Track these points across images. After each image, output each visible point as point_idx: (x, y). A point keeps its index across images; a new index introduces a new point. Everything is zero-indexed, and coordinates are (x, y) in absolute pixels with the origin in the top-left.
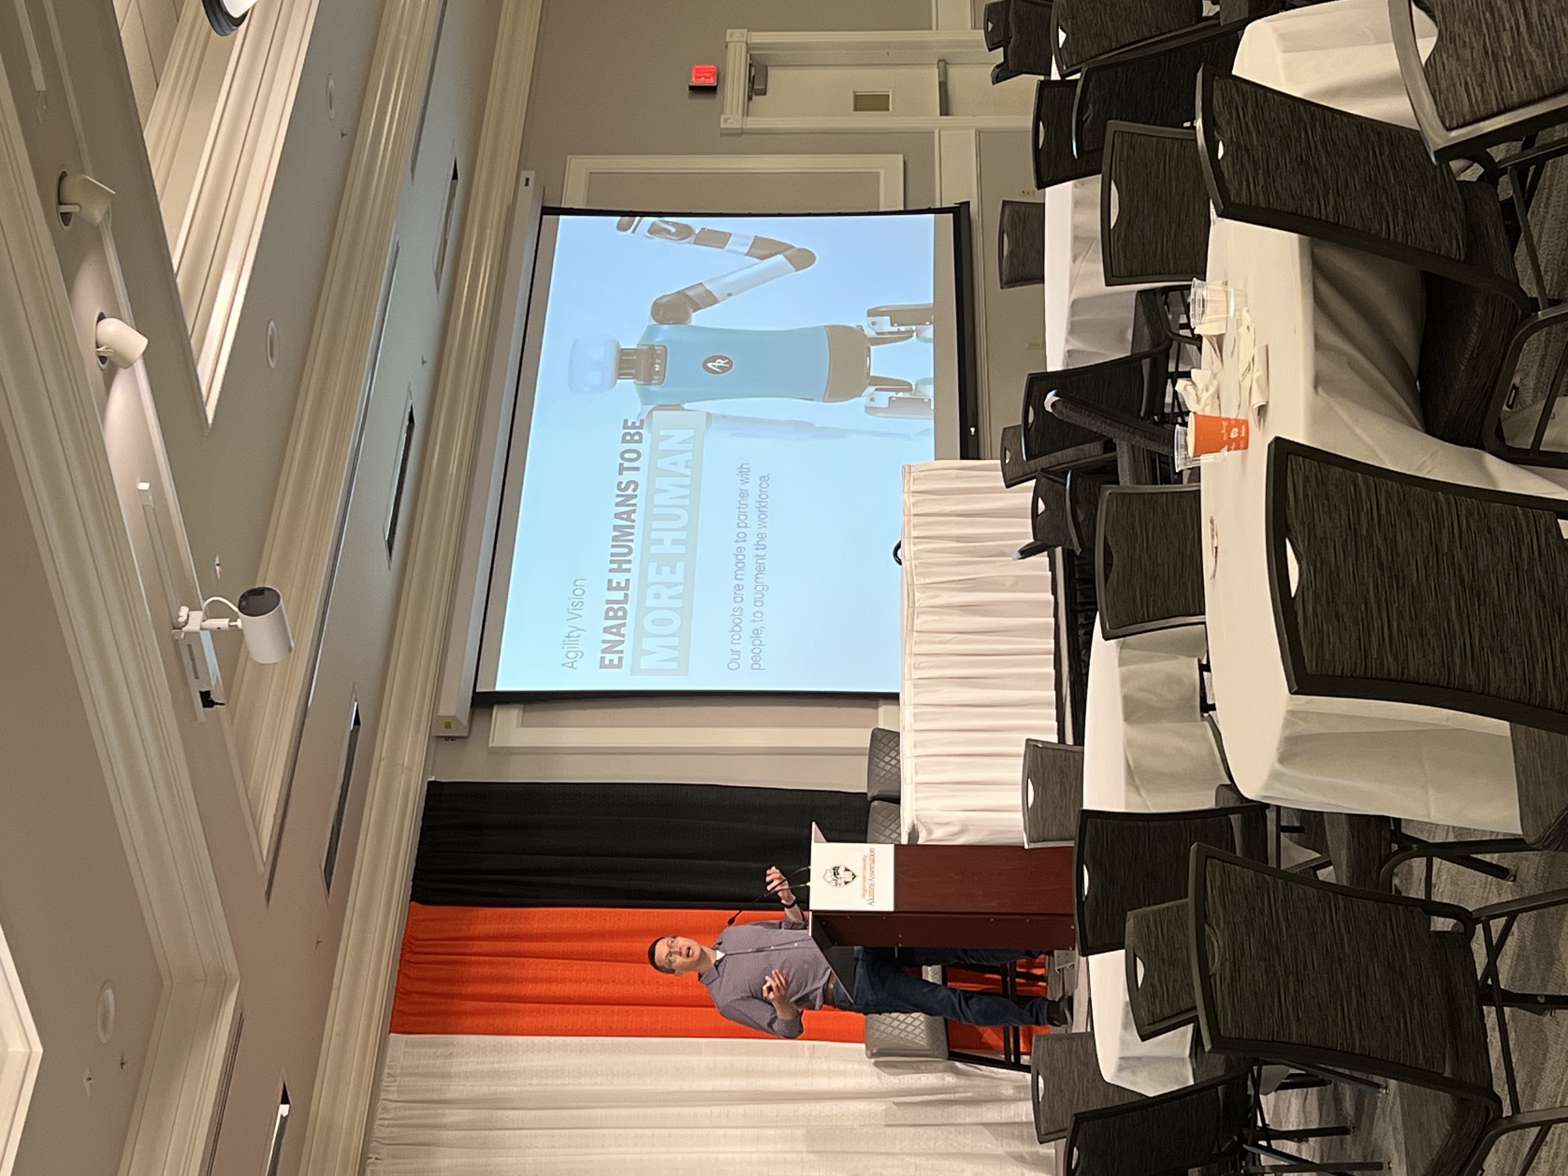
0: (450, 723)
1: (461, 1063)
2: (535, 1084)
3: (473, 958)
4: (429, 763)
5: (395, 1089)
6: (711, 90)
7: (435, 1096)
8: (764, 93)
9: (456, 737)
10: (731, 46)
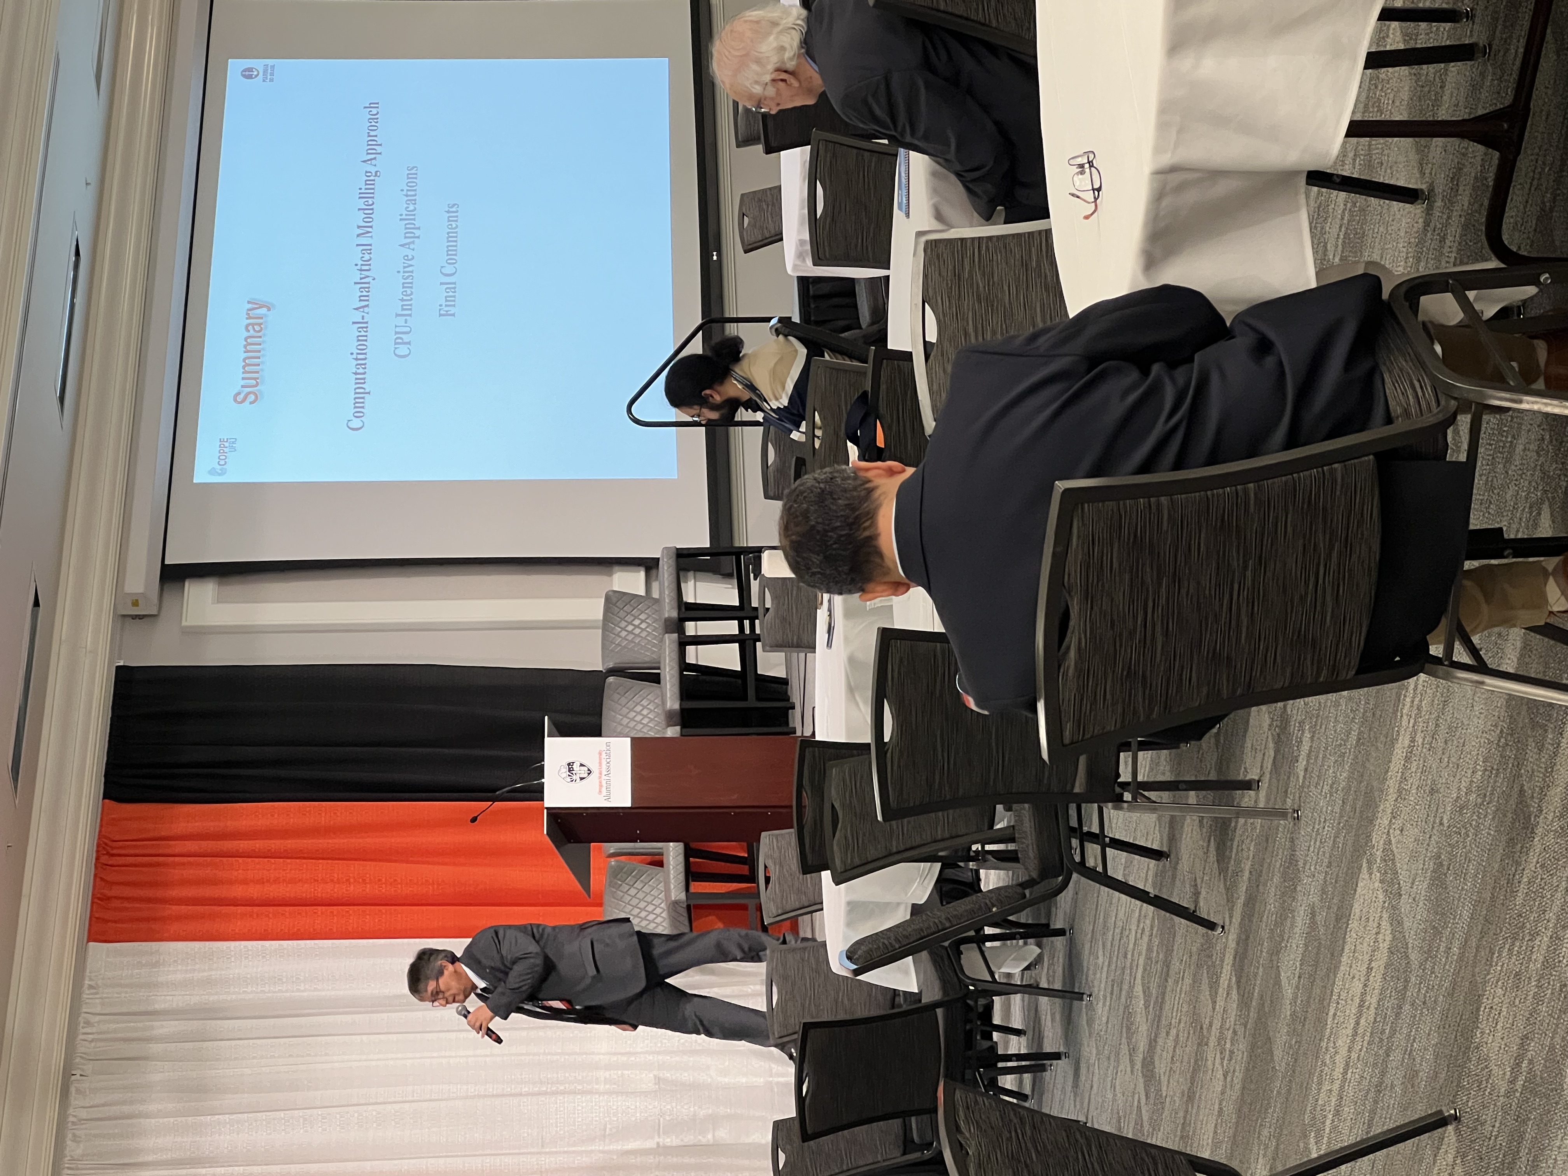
0: (137, 601)
1: (168, 971)
2: (249, 994)
3: (177, 859)
4: (116, 646)
5: (97, 1001)
7: (142, 1007)
9: (144, 616)
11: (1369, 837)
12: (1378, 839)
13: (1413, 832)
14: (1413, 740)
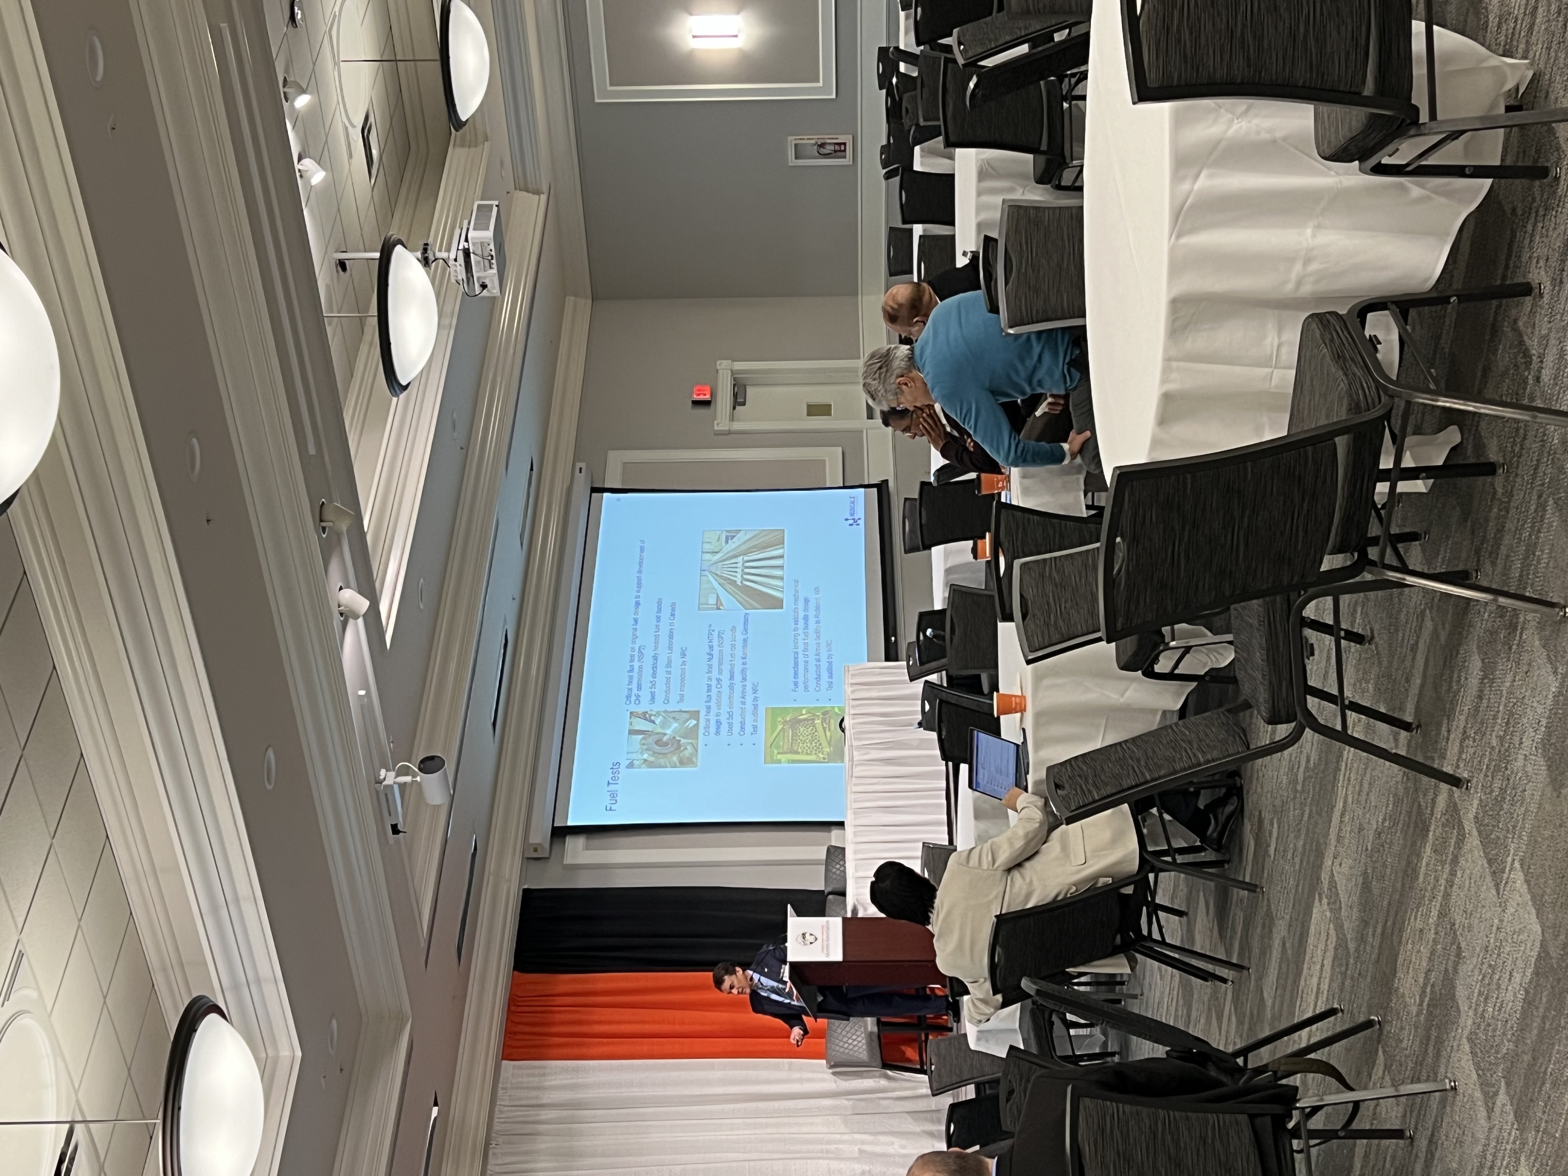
0: (536, 848)
1: (551, 1079)
2: (602, 1093)
3: (558, 1009)
4: (523, 877)
5: (507, 1098)
6: (706, 403)
7: (534, 1102)
8: (744, 404)
9: (541, 858)
10: (720, 372)
11: (1319, 878)
12: (1325, 877)
13: (1348, 862)
14: (1345, 802)
